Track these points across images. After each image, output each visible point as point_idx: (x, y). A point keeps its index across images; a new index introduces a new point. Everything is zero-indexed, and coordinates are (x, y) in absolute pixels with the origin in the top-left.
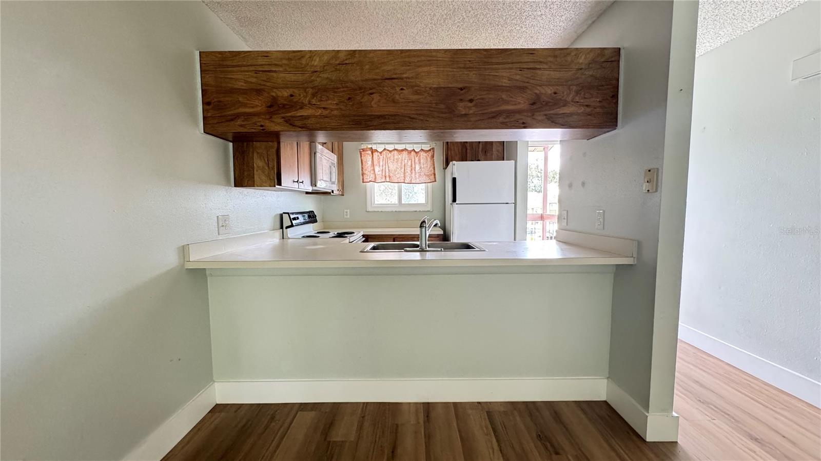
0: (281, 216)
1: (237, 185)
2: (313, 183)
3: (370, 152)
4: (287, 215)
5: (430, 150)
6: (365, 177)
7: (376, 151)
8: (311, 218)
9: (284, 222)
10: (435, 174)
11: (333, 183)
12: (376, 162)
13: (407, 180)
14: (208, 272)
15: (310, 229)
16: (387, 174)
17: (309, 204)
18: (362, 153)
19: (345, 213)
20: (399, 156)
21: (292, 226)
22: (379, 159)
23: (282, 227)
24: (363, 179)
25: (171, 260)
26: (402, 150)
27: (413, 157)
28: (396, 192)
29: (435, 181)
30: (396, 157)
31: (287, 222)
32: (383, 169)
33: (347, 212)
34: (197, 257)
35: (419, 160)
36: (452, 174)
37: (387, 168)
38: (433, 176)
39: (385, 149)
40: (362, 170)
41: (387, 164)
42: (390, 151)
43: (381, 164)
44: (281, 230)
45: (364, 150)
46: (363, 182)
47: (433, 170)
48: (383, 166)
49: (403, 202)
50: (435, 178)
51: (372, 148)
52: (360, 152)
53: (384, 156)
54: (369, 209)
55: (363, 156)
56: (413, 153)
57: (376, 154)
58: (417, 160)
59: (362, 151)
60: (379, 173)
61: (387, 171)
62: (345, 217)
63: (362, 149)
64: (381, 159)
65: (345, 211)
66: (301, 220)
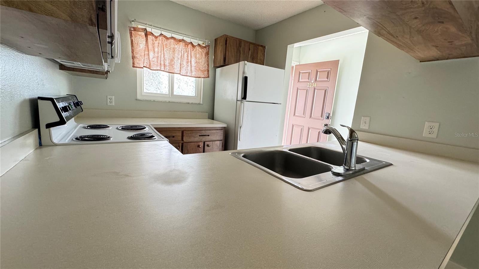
0: (35, 104)
3: (143, 34)
4: (50, 102)
5: (205, 47)
6: (136, 61)
7: (152, 34)
8: (77, 105)
9: (41, 116)
10: (208, 71)
12: (150, 47)
13: (183, 72)
16: (162, 63)
18: (133, 32)
19: (109, 100)
20: (176, 46)
21: (61, 122)
22: (153, 44)
23: (36, 124)
24: (134, 63)
26: (180, 41)
27: (190, 50)
28: (168, 81)
29: (208, 77)
30: (172, 46)
31: (48, 116)
32: (158, 56)
33: (110, 99)
35: (195, 54)
36: (244, 73)
37: (162, 56)
38: (206, 73)
39: (161, 34)
40: (133, 52)
41: (162, 52)
42: (167, 38)
43: (156, 50)
44: (37, 130)
45: (135, 29)
46: (133, 67)
47: (207, 66)
48: (158, 53)
49: (175, 93)
50: (208, 74)
51: (146, 29)
52: (130, 30)
53: (160, 42)
54: (139, 97)
55: (133, 36)
56: (190, 46)
57: (150, 37)
58: (192, 54)
59: (132, 29)
60: (153, 60)
61: (162, 59)
62: (109, 104)
63: (133, 28)
64: (156, 44)
65: (109, 97)
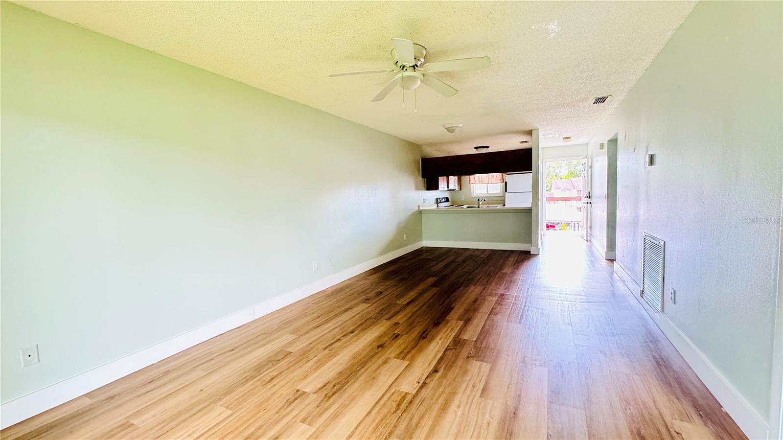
0: (437, 199)
1: (427, 190)
2: (448, 187)
4: (439, 199)
6: (471, 181)
8: (447, 200)
9: (438, 201)
11: (455, 186)
13: (490, 182)
14: (422, 212)
15: (447, 204)
16: (481, 180)
17: (447, 195)
21: (440, 202)
23: (437, 203)
25: (417, 208)
28: (486, 187)
31: (439, 201)
32: (479, 178)
34: (421, 208)
36: (505, 180)
38: (502, 180)
40: (469, 179)
46: (470, 184)
47: (502, 177)
54: (472, 196)
60: (477, 180)
61: (481, 178)
65: (461, 196)
66: (443, 200)
